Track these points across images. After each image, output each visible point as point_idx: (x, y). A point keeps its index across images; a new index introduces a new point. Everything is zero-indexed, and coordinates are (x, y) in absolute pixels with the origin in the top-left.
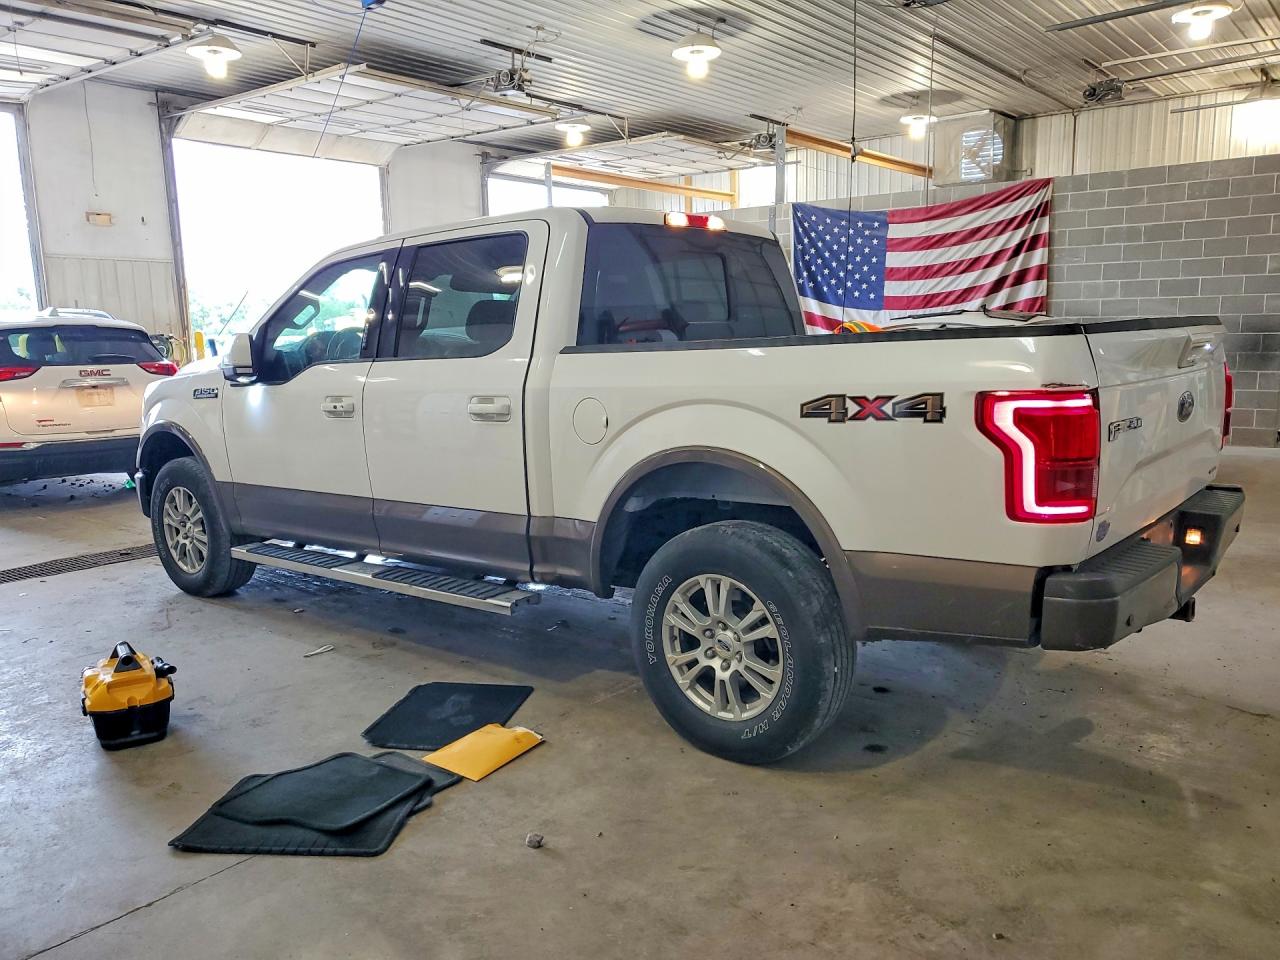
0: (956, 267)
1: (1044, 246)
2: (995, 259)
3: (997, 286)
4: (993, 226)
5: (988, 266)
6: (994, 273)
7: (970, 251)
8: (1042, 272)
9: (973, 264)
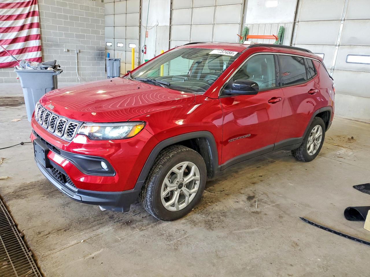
0: (1, 18)
1: (37, 16)
2: (19, 17)
3: (22, 28)
4: (15, 4)
5: (15, 19)
6: (20, 23)
7: (6, 12)
8: (39, 26)
9: (9, 18)
